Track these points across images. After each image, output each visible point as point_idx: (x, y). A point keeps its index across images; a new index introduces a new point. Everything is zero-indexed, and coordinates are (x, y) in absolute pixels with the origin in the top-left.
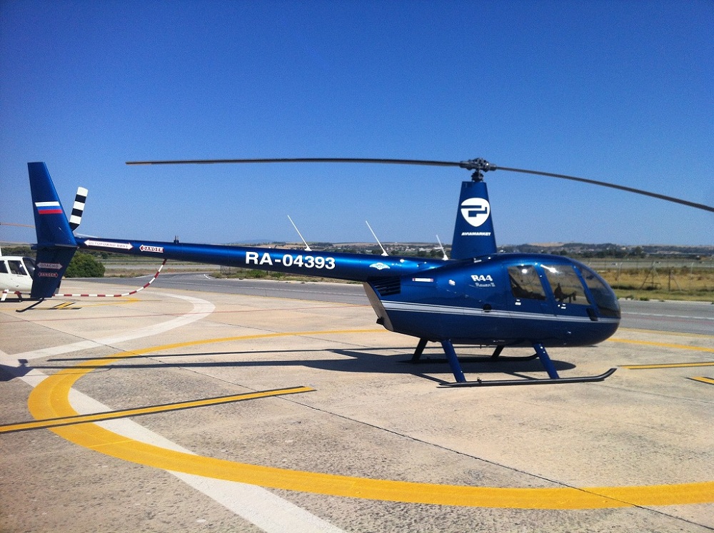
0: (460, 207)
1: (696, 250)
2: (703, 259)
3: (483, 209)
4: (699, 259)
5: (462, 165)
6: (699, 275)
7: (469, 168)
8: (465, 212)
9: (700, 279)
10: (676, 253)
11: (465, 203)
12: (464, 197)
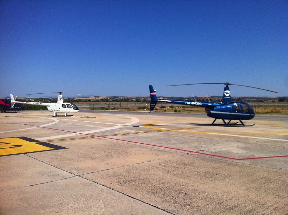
0: (224, 92)
1: (262, 98)
2: (265, 102)
3: (228, 93)
4: (263, 102)
5: (224, 84)
6: (265, 108)
7: (226, 84)
8: (225, 93)
9: (265, 109)
10: (255, 99)
11: (225, 92)
12: (225, 90)
